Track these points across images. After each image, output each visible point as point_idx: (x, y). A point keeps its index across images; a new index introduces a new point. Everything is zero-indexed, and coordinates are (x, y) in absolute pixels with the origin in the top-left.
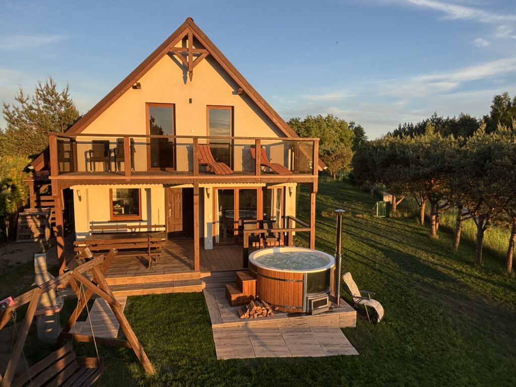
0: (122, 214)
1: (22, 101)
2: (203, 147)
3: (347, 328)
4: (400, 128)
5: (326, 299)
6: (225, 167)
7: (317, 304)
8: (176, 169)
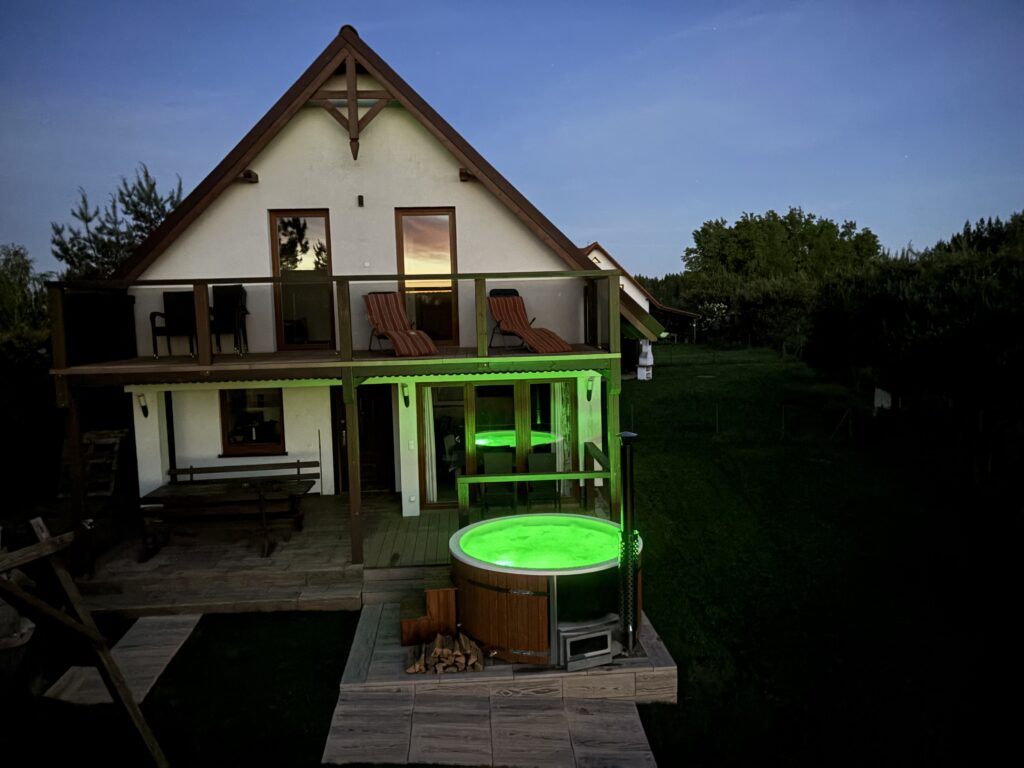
0: (250, 441)
1: (87, 220)
3: (657, 705)
5: (606, 636)
7: (579, 648)
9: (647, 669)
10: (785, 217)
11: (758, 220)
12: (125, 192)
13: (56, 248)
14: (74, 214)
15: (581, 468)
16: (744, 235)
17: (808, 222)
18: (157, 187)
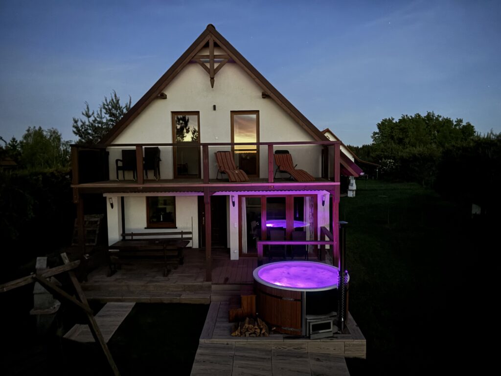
0: (160, 221)
1: (89, 116)
5: (330, 323)
7: (317, 328)
9: (350, 340)
10: (425, 117)
11: (410, 118)
12: (106, 103)
13: (75, 130)
14: (83, 114)
15: (319, 239)
16: (403, 125)
17: (437, 119)
18: (120, 102)
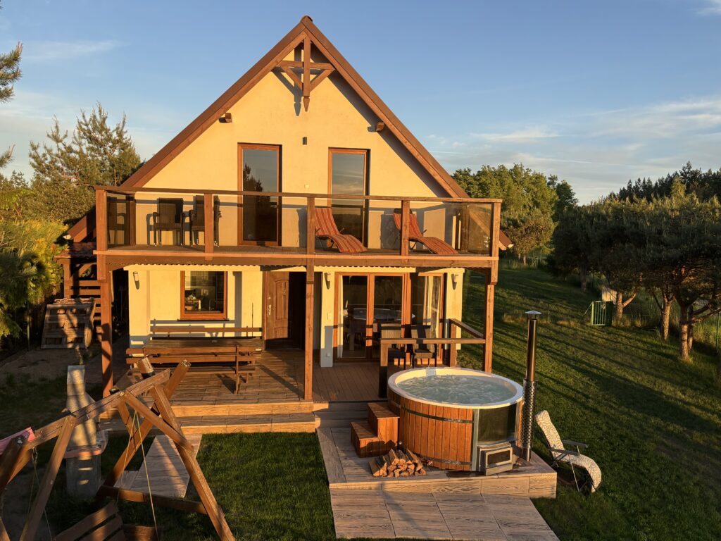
0: (198, 310)
1: (57, 140)
2: (322, 210)
3: (542, 499)
4: (629, 187)
5: (509, 451)
6: (354, 241)
7: (495, 459)
8: (280, 244)
9: (537, 474)
11: (493, 170)
12: (84, 122)
17: (526, 174)
